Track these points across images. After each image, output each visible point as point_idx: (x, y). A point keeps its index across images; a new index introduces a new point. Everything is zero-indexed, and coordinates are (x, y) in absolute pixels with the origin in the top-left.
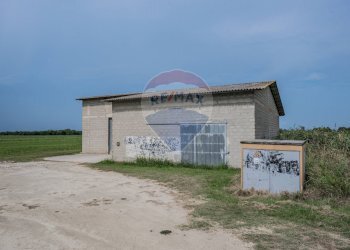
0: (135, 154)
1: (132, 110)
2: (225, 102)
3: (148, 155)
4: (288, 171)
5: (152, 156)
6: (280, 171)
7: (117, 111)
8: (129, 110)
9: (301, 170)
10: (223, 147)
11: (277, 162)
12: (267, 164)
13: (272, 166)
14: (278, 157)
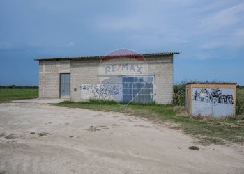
0: (88, 96)
1: (86, 66)
2: (154, 61)
3: (98, 97)
4: (225, 101)
5: (101, 98)
6: (220, 102)
7: (74, 66)
8: (83, 66)
9: (234, 101)
10: (152, 91)
11: (217, 96)
12: (210, 98)
13: (214, 99)
14: (218, 93)
